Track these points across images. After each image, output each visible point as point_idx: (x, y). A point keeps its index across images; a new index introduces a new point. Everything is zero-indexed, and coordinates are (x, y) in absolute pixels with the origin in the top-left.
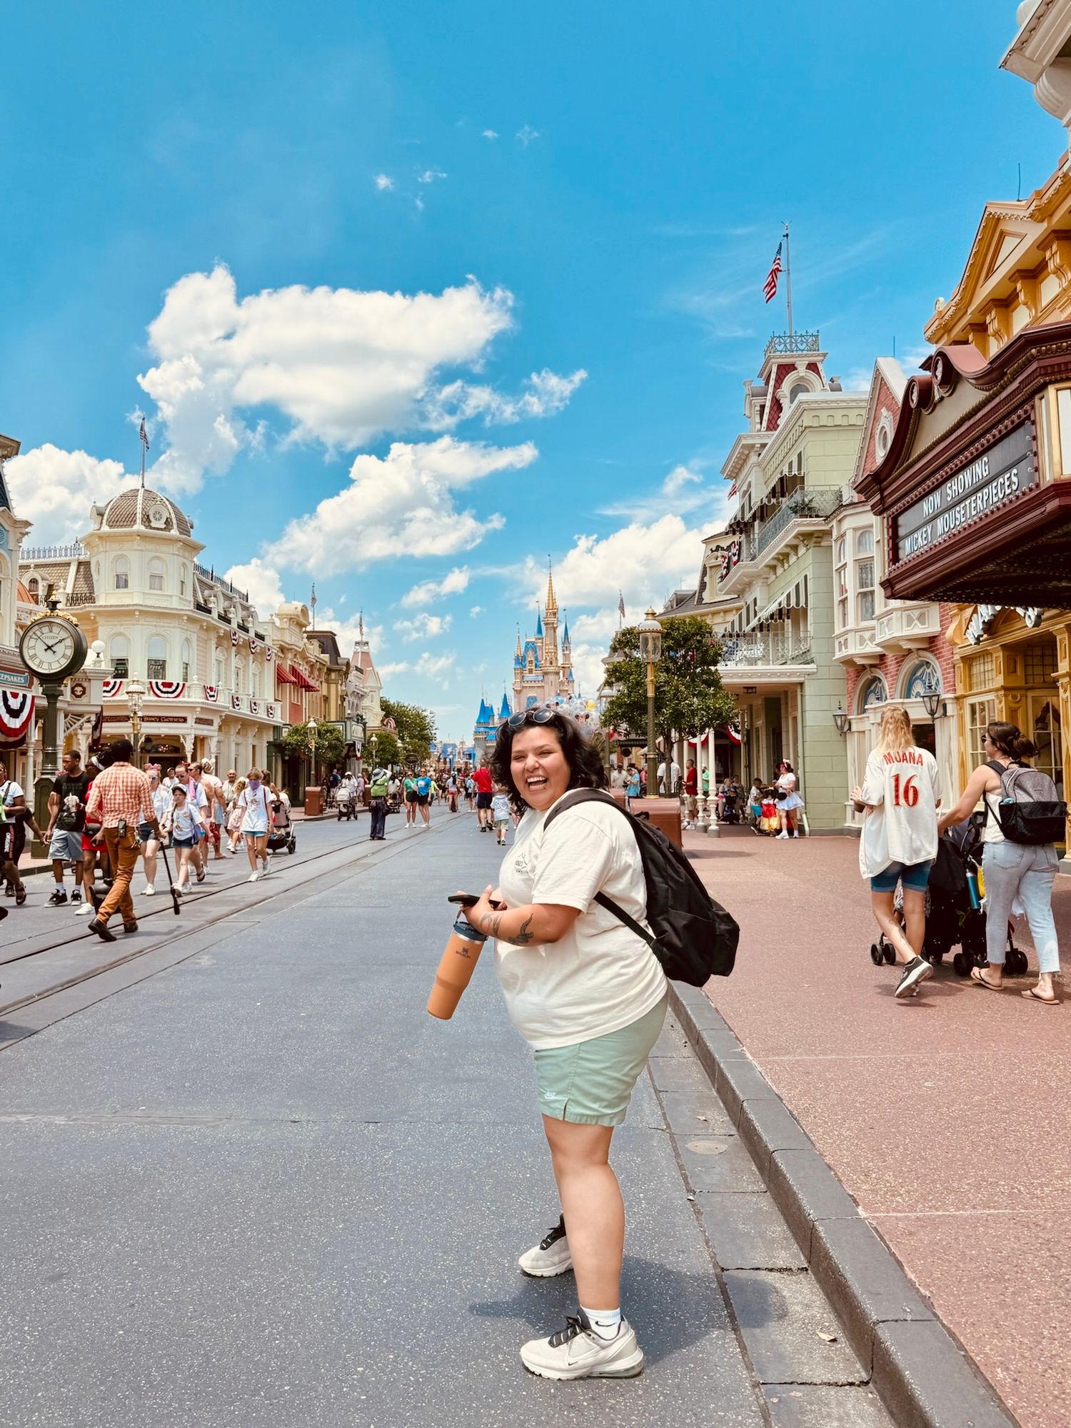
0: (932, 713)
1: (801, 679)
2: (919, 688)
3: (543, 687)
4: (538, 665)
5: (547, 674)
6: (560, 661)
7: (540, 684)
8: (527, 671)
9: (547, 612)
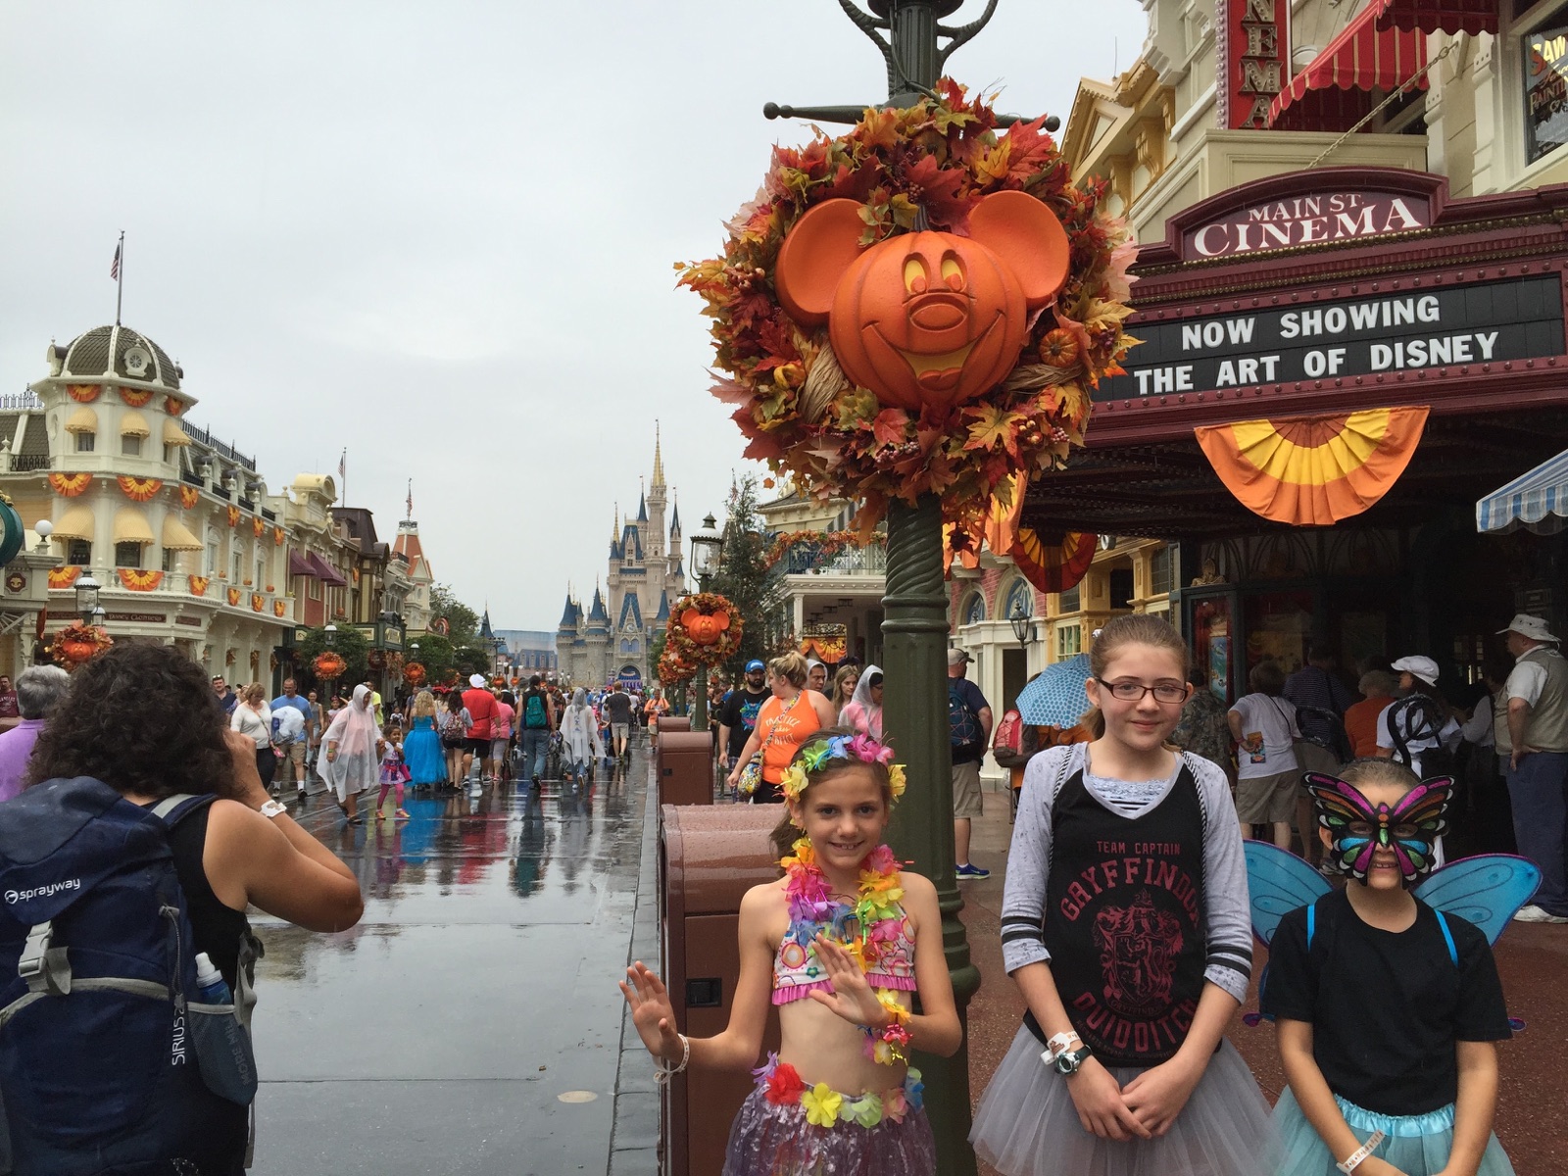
0: (1022, 638)
3: (645, 582)
4: (640, 556)
5: (650, 566)
6: (667, 551)
7: (641, 578)
8: (626, 563)
9: (652, 491)
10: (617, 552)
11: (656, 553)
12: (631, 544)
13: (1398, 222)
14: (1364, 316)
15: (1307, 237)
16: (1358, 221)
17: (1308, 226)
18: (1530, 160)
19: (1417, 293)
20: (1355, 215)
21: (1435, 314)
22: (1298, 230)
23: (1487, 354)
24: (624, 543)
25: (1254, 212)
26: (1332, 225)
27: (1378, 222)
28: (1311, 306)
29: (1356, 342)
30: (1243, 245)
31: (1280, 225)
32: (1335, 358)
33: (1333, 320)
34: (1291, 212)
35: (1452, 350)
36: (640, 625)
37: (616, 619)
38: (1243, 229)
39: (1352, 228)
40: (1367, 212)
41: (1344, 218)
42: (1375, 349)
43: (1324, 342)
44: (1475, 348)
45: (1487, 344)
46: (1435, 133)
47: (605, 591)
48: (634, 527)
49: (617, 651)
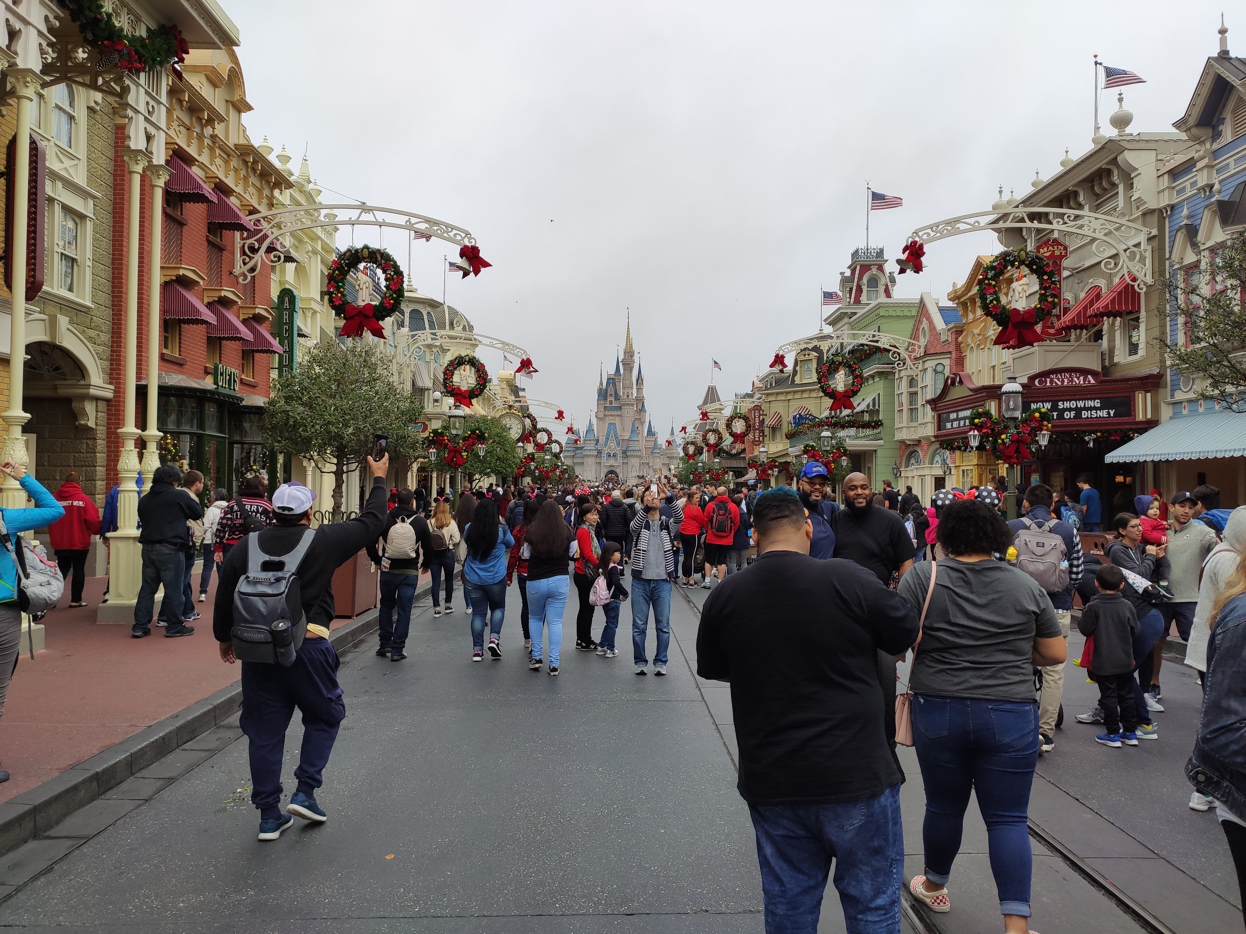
0: (945, 473)
1: (876, 448)
2: (937, 458)
3: (620, 416)
4: (617, 397)
5: (624, 405)
6: (635, 395)
7: (619, 413)
8: (608, 402)
9: (625, 355)
10: (603, 394)
11: (628, 396)
12: (611, 391)
13: (1089, 381)
14: (1081, 404)
15: (1066, 383)
16: (1079, 381)
17: (1066, 380)
18: (1130, 355)
19: (1094, 399)
20: (1078, 378)
21: (1099, 405)
22: (1063, 382)
23: (1112, 415)
24: (606, 389)
25: (1051, 376)
26: (1072, 381)
27: (1084, 380)
28: (1067, 401)
29: (1078, 410)
30: (1048, 384)
31: (1058, 379)
32: (1073, 414)
33: (1073, 404)
34: (1061, 376)
35: (1103, 413)
36: (618, 444)
37: (602, 440)
38: (1048, 380)
39: (1078, 382)
40: (1082, 378)
41: (1075, 379)
42: (1083, 412)
43: (1070, 410)
44: (1109, 413)
45: (1112, 412)
46: (1105, 338)
47: (594, 421)
48: (613, 379)
49: (604, 460)
